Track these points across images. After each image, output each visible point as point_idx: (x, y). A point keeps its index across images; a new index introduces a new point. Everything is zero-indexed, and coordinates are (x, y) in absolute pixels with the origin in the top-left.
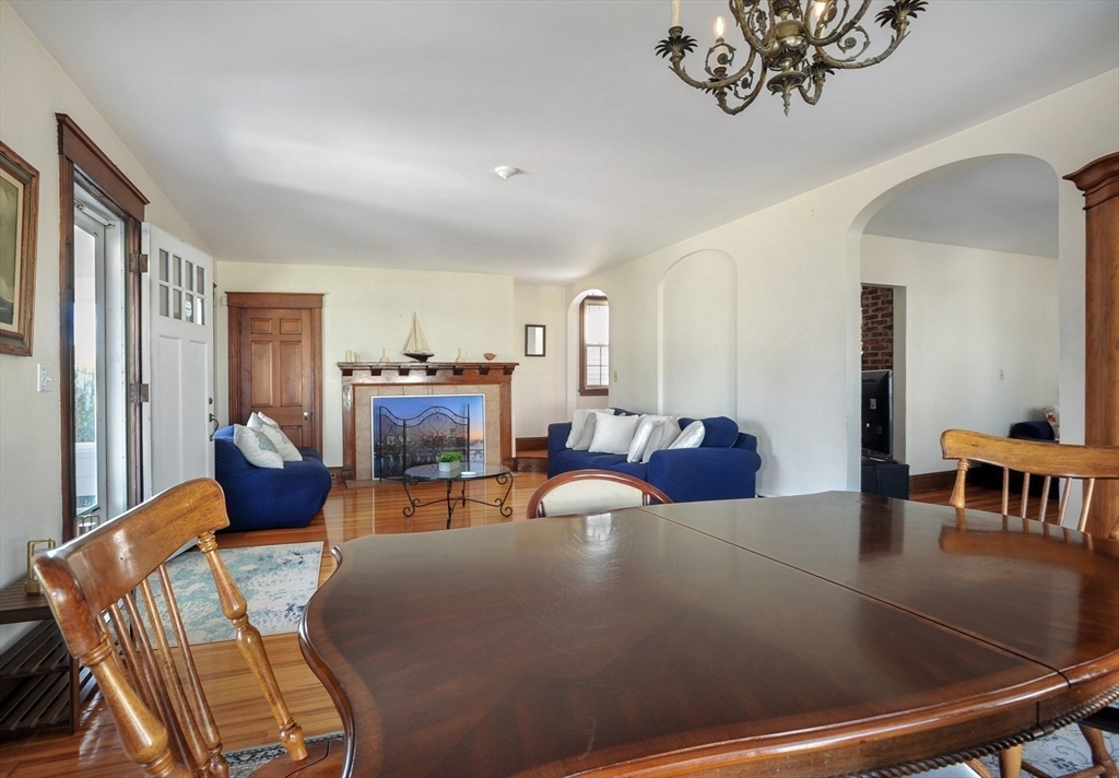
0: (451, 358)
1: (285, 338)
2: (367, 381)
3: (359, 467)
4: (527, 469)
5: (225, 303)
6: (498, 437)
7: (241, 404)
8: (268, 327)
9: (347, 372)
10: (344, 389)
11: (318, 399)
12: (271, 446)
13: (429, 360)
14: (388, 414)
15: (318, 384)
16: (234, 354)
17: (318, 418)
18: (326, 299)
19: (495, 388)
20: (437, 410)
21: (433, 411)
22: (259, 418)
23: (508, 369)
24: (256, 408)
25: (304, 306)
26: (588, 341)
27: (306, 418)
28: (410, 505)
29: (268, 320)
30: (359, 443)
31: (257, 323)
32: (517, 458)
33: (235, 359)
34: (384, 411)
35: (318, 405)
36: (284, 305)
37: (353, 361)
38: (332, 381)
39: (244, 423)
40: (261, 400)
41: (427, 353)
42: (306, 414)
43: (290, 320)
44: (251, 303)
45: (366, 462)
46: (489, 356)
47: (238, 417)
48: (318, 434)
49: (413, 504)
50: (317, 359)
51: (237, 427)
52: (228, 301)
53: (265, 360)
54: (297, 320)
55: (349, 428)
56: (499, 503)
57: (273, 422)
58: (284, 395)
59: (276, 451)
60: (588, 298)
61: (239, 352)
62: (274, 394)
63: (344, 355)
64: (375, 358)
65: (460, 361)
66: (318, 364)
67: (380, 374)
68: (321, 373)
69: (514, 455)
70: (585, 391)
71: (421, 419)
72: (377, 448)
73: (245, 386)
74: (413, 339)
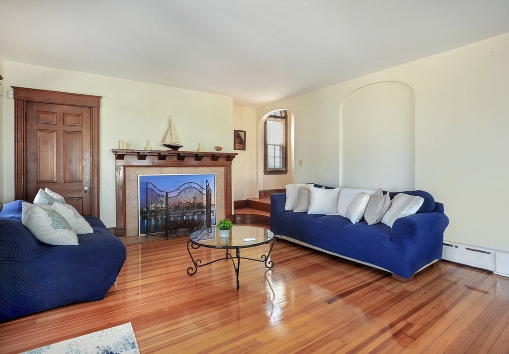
0: (194, 149)
1: (68, 129)
2: (136, 164)
3: (129, 227)
4: (243, 222)
5: (12, 96)
6: (223, 202)
7: (26, 180)
8: (52, 119)
9: (120, 156)
10: (117, 169)
11: (96, 177)
12: (63, 223)
13: (180, 149)
14: (153, 188)
15: (96, 165)
16: (20, 139)
17: (96, 191)
18: (103, 102)
19: (221, 170)
20: (190, 185)
21: (187, 185)
22: (46, 194)
23: (230, 157)
24: (42, 184)
25: (85, 104)
26: (269, 142)
27: (86, 192)
28: (193, 266)
29: (53, 113)
30: (128, 209)
31: (42, 115)
32: (235, 215)
33: (21, 144)
34: (150, 186)
35: (96, 181)
36: (66, 103)
37: (125, 148)
38: (108, 163)
39: (31, 201)
40: (46, 177)
41: (179, 144)
42: (86, 188)
43: (73, 115)
44: (36, 98)
45: (134, 223)
46: (218, 149)
47: (25, 194)
48: (96, 203)
49: (196, 265)
50: (95, 146)
51: (25, 205)
52: (15, 94)
53: (49, 145)
54: (79, 115)
55: (121, 198)
56: (264, 258)
57: (59, 197)
58: (67, 174)
59: (70, 228)
60: (271, 116)
61: (25, 138)
62: (58, 173)
63: (117, 144)
64: (141, 147)
65: (200, 151)
66: (96, 150)
67: (145, 159)
68: (98, 157)
69: (233, 214)
70: (268, 172)
71: (179, 191)
72: (142, 212)
73: (31, 166)
74: (169, 134)
